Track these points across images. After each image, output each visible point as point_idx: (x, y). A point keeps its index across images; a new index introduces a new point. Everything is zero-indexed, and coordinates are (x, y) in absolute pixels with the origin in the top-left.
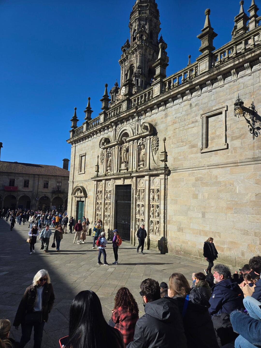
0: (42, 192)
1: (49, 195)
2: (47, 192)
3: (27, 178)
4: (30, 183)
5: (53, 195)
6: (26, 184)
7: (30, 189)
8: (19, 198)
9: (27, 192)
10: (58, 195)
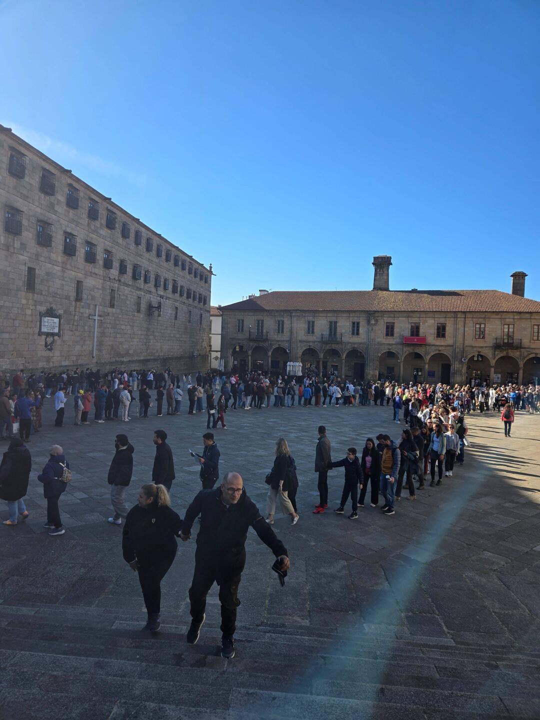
0: (473, 347)
1: (488, 353)
2: (482, 347)
3: (442, 320)
4: (447, 328)
5: (496, 353)
6: (441, 332)
7: (449, 340)
8: (428, 357)
9: (442, 346)
10: (507, 353)
